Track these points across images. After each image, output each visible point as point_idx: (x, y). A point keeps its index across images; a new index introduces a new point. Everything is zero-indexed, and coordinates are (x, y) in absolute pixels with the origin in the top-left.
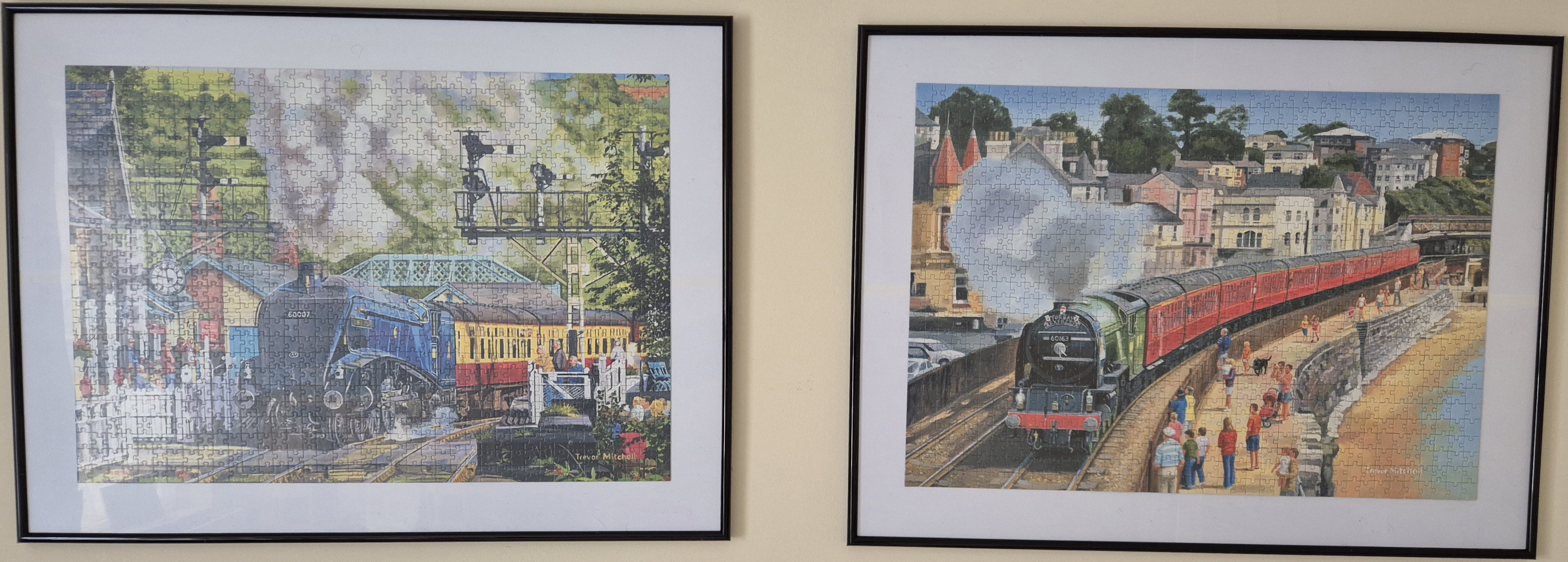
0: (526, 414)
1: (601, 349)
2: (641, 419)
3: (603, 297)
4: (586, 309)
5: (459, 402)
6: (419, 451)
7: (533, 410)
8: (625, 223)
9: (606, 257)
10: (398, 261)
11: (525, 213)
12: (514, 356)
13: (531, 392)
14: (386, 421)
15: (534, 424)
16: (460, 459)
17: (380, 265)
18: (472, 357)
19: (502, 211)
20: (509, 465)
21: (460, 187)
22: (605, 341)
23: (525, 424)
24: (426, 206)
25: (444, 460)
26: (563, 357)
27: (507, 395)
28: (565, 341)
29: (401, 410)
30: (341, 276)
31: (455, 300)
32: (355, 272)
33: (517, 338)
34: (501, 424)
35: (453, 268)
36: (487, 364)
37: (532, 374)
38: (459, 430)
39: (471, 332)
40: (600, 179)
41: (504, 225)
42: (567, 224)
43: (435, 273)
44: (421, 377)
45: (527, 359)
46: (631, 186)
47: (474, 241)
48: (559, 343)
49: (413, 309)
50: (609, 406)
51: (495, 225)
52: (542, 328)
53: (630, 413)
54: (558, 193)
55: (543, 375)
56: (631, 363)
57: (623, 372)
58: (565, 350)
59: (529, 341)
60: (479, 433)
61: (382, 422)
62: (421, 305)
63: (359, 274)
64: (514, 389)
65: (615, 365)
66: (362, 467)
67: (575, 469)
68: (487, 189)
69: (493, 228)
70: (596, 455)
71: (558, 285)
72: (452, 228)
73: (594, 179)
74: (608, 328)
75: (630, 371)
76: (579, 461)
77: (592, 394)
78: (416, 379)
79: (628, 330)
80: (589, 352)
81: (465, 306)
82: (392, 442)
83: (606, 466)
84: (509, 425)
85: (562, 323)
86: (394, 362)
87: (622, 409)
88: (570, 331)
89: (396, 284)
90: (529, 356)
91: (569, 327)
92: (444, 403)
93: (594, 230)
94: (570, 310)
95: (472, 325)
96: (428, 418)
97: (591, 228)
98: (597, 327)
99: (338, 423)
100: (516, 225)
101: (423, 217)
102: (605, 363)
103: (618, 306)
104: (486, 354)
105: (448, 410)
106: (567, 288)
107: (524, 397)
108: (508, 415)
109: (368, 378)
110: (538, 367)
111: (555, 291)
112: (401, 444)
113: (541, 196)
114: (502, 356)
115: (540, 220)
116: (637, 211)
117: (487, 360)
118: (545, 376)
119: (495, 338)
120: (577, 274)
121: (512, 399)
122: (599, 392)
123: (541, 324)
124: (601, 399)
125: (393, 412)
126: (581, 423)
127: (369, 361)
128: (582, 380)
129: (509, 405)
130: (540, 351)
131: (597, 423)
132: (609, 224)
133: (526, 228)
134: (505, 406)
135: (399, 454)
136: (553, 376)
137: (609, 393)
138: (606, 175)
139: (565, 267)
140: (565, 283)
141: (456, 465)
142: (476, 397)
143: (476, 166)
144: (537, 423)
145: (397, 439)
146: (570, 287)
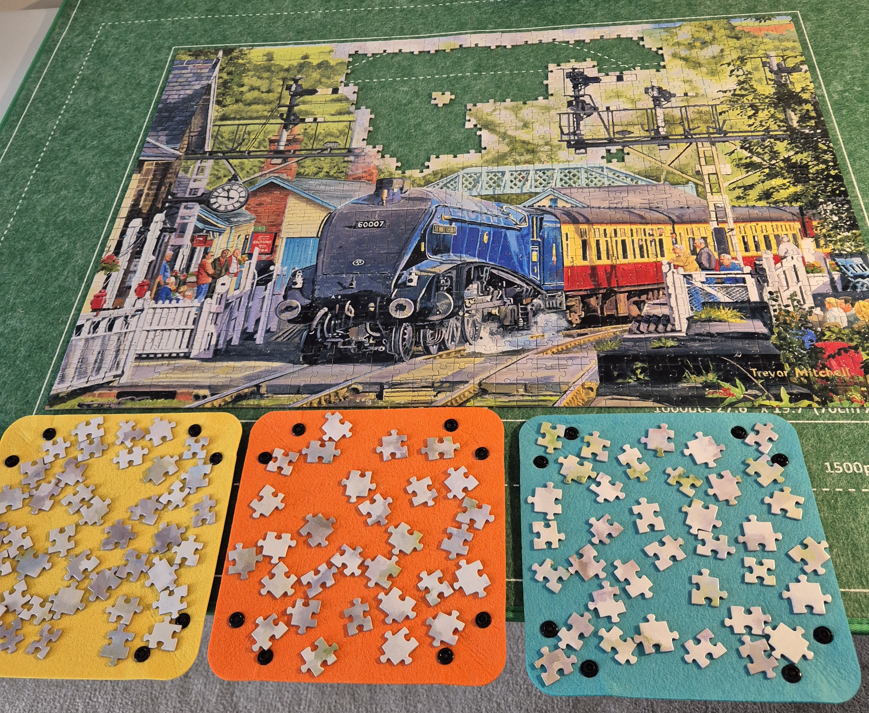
0: (666, 320)
1: (763, 246)
2: (845, 324)
3: (754, 194)
4: (733, 206)
5: (568, 307)
6: (514, 366)
7: (676, 315)
8: (768, 127)
9: (751, 158)
10: (492, 172)
11: (642, 125)
12: (642, 256)
13: (670, 295)
14: (469, 330)
15: (680, 331)
16: (572, 376)
17: (470, 177)
18: (585, 258)
19: (614, 125)
20: (646, 383)
21: (565, 109)
22: (766, 238)
23: (666, 331)
24: (526, 125)
25: (548, 378)
26: (710, 256)
27: (636, 299)
28: (710, 240)
29: (489, 317)
30: (425, 188)
31: (560, 204)
32: (441, 184)
33: (644, 238)
34: (630, 331)
35: (557, 175)
36: (605, 267)
37: (670, 274)
38: (571, 339)
39: (582, 234)
40: (729, 94)
41: (617, 136)
42: (696, 131)
43: (536, 181)
44: (518, 282)
45: (660, 259)
46: (767, 97)
47: (583, 151)
48: (702, 241)
49: (508, 214)
50: (791, 309)
51: (607, 136)
52: (676, 226)
53: (824, 317)
54: (681, 107)
55: (685, 276)
56: (810, 259)
57: (802, 271)
58: (711, 248)
59: (661, 241)
60: (599, 343)
61: (463, 332)
62: (520, 211)
63: (445, 185)
64: (646, 292)
65: (787, 264)
66: (432, 386)
67: (751, 388)
68: (595, 109)
69: (605, 139)
70: (783, 370)
71: (691, 184)
72: (555, 142)
73: (721, 94)
74: (769, 224)
75: (811, 269)
76: (757, 378)
77: (761, 295)
78: (510, 284)
79: (797, 225)
80: (747, 249)
81: (575, 209)
82: (475, 355)
83: (801, 384)
84: (642, 333)
85: (706, 222)
86: (482, 267)
87: (810, 313)
88: (715, 229)
89: (490, 192)
90: (663, 255)
91: (714, 225)
92: (549, 308)
93: (729, 135)
94: (712, 208)
95: (584, 227)
96: (527, 327)
97: (726, 133)
98: (754, 224)
99: (404, 334)
100: (631, 135)
101: (523, 135)
102: (772, 261)
103: (776, 202)
104: (604, 255)
105: (554, 317)
106: (704, 187)
107: (662, 301)
108: (639, 322)
109: (449, 283)
110: (676, 267)
111: (690, 190)
112: (490, 356)
113: (659, 111)
114: (625, 256)
115: (661, 129)
116: (781, 116)
117: (604, 261)
118: (688, 277)
119: (614, 239)
120: (716, 174)
121: (644, 302)
122: (771, 293)
123: (674, 223)
124: (776, 301)
125: (479, 320)
126: (753, 330)
127: (451, 266)
128: (744, 281)
129: (640, 309)
130: (677, 251)
131: (776, 330)
132: (747, 128)
133: (645, 137)
134: (635, 311)
135: (484, 369)
136: (699, 276)
137: (785, 295)
138: (735, 90)
139: (698, 168)
140: (702, 183)
141: (567, 383)
142: (593, 301)
143: (581, 93)
144: (684, 329)
145: (483, 352)
146: (708, 187)
